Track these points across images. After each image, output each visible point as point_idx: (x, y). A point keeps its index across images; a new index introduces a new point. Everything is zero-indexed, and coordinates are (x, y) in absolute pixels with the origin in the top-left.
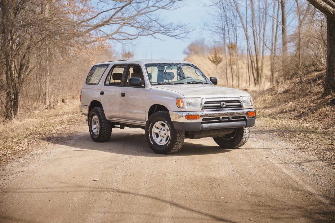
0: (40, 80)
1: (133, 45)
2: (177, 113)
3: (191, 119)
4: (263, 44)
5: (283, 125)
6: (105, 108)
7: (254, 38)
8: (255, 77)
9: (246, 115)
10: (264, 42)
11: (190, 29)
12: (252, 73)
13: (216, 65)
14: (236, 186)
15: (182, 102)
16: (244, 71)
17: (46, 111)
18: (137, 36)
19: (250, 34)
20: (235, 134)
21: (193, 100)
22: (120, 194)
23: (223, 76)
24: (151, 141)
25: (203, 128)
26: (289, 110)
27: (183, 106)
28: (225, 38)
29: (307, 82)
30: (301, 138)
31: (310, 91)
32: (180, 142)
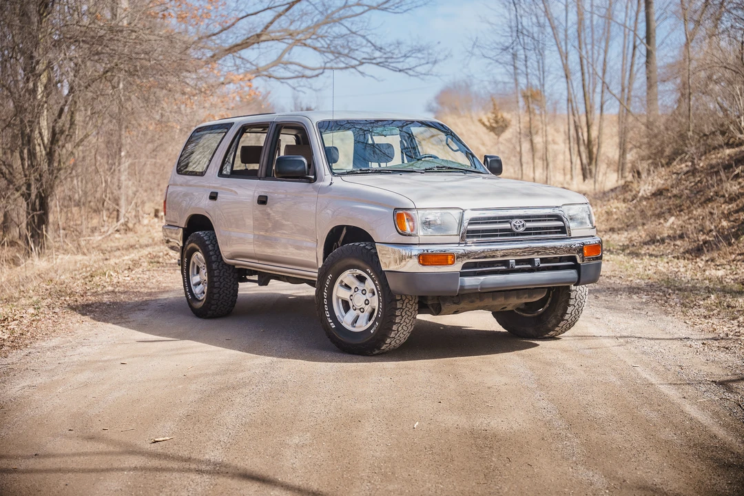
0: (104, 166)
2: (396, 248)
3: (432, 265)
4: (603, 86)
5: (661, 273)
6: (221, 234)
7: (583, 74)
8: (585, 161)
9: (578, 253)
10: (604, 83)
11: (439, 54)
12: (576, 153)
13: (496, 134)
15: (411, 219)
16: (560, 148)
17: (117, 235)
18: (321, 71)
20: (547, 301)
21: (439, 215)
23: (513, 159)
24: (330, 321)
25: (466, 288)
26: (669, 236)
27: (412, 230)
28: (518, 74)
29: (709, 172)
30: (712, 310)
31: (716, 193)
32: (405, 324)
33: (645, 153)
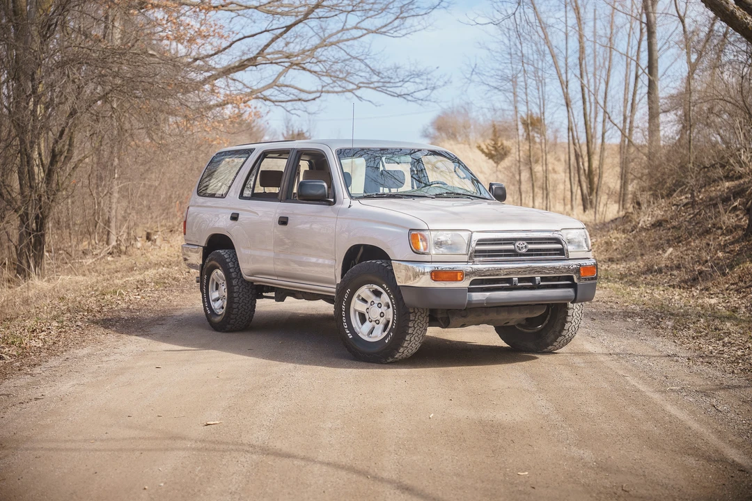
0: (97, 188)
1: (309, 113)
2: (410, 265)
3: (443, 280)
4: (604, 116)
5: (656, 300)
6: (242, 252)
7: (584, 103)
8: (585, 191)
9: (575, 273)
10: (605, 112)
11: (438, 80)
12: (577, 182)
13: (495, 162)
14: (555, 446)
15: (424, 239)
16: (560, 177)
17: (110, 258)
18: (318, 94)
19: (574, 93)
20: (546, 317)
21: (449, 236)
22: (270, 460)
23: (512, 188)
24: (348, 332)
25: (473, 302)
26: (666, 266)
27: (425, 249)
28: (518, 101)
29: (708, 204)
30: (701, 332)
31: (714, 225)
32: (417, 334)
33: (646, 184)
